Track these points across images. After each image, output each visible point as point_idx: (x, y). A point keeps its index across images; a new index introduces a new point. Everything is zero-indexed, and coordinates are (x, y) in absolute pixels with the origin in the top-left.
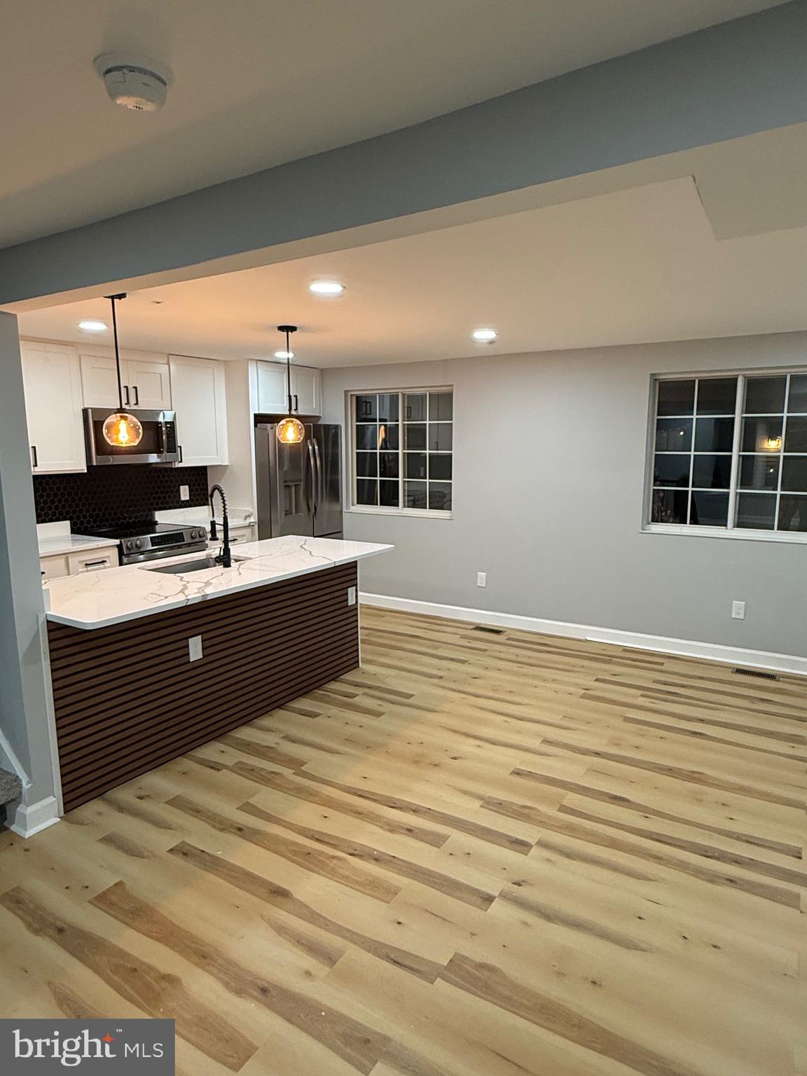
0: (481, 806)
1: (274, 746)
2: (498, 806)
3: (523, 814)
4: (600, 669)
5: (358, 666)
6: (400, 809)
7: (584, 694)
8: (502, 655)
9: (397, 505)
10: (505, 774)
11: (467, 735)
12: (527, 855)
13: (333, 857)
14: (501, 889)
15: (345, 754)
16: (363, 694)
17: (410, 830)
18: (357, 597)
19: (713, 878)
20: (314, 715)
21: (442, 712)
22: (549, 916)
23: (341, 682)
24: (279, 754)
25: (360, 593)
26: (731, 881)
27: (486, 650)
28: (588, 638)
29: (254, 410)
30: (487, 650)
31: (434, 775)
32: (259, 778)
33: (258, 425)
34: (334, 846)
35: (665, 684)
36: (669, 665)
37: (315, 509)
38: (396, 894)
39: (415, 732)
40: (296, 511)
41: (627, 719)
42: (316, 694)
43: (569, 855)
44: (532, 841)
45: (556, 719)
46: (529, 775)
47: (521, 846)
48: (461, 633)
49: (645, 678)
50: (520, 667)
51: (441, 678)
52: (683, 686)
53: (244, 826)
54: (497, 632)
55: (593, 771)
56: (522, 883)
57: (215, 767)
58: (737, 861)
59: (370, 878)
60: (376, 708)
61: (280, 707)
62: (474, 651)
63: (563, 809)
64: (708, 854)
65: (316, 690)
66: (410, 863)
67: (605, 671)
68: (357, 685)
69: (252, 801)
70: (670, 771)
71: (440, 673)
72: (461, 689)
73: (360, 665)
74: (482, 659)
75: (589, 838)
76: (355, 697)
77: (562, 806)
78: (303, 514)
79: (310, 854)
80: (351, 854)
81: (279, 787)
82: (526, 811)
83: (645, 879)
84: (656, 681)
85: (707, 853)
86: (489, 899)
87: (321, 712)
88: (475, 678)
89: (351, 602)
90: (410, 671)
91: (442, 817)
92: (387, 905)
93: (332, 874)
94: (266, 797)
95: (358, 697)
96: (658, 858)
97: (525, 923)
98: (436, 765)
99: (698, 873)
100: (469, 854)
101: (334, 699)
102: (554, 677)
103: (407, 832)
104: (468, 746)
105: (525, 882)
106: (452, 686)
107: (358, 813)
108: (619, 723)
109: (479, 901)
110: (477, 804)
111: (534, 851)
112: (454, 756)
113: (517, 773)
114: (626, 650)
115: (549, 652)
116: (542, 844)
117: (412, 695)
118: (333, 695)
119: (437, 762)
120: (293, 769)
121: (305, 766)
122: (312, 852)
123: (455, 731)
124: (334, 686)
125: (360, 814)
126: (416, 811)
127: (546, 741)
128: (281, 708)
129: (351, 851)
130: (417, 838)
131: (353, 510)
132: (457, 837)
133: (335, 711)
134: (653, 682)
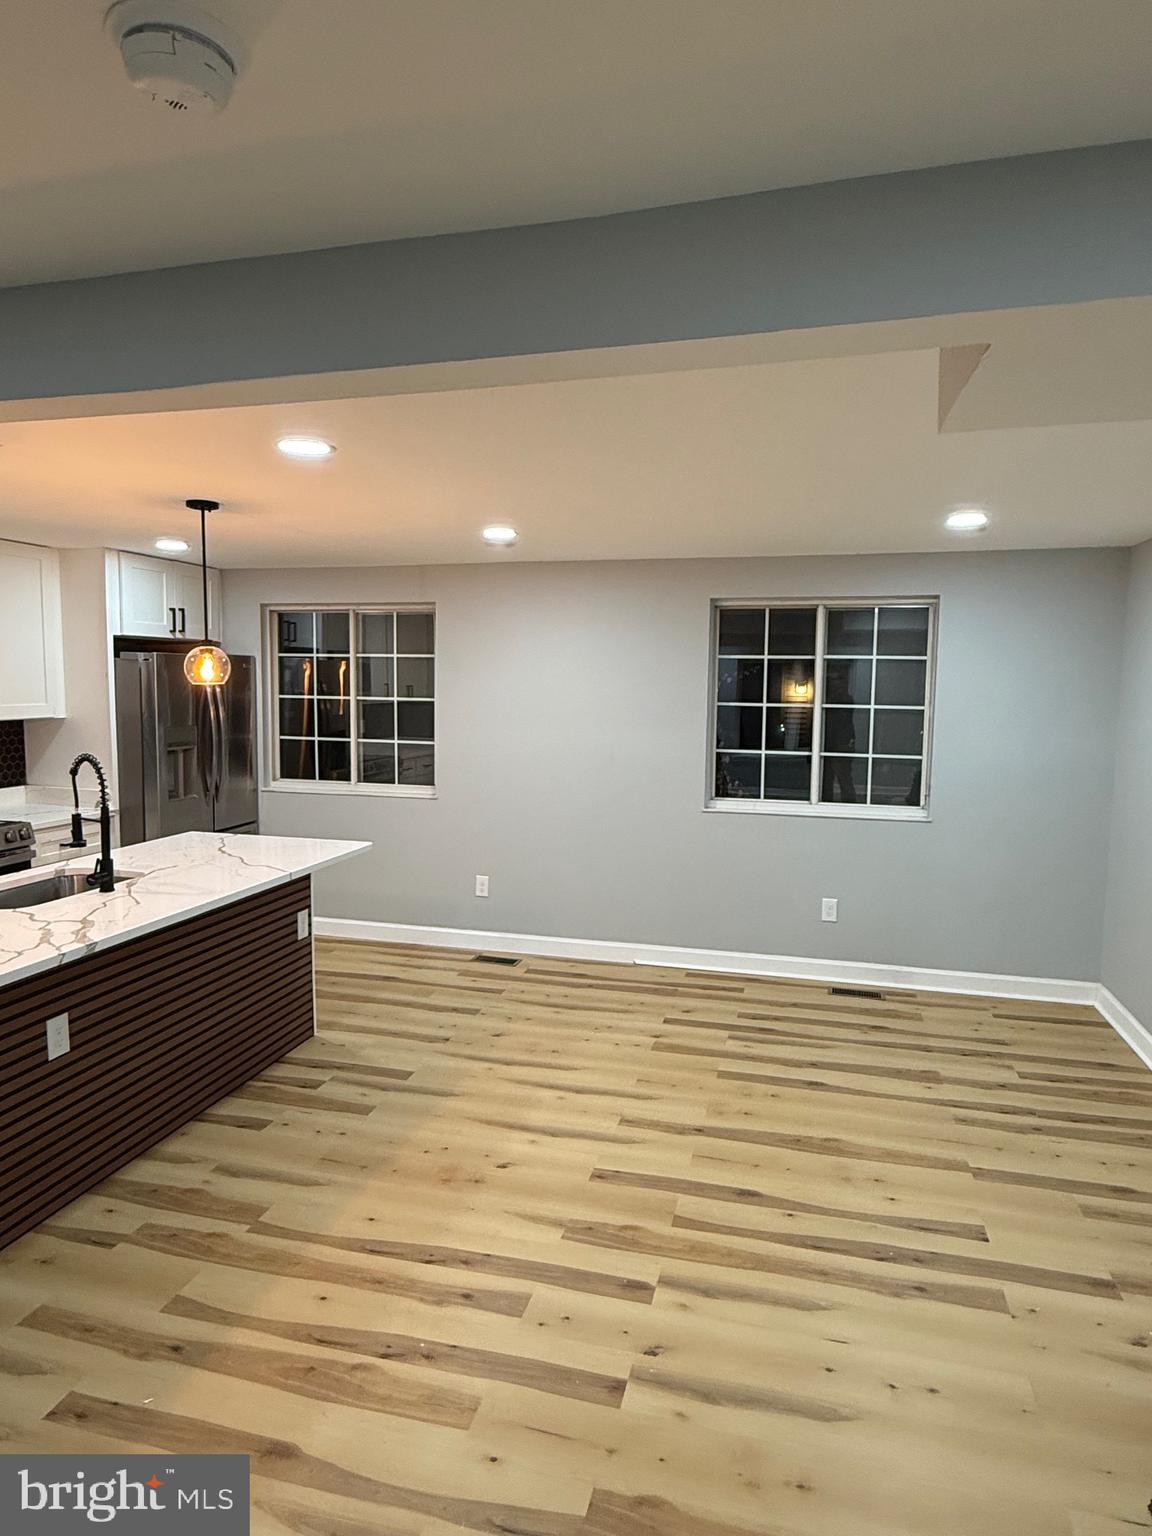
0: (562, 1237)
1: (201, 1187)
2: (587, 1233)
3: (626, 1239)
4: (667, 1006)
5: (313, 1035)
6: (442, 1262)
7: (656, 1043)
8: (525, 997)
9: (347, 778)
10: (583, 1179)
11: (511, 1127)
12: (650, 1303)
13: (356, 1367)
14: (630, 1365)
15: (329, 1184)
16: (332, 1079)
17: (467, 1296)
18: (310, 925)
19: (898, 1290)
20: (260, 1125)
21: (464, 1094)
22: (709, 1395)
23: (289, 1063)
24: (216, 1200)
25: (315, 919)
26: (921, 1289)
27: (500, 992)
28: (637, 962)
29: (114, 630)
30: (503, 991)
31: (479, 1198)
32: (189, 1250)
33: (122, 654)
34: (351, 1347)
35: (754, 1017)
36: (750, 992)
37: (217, 788)
38: (475, 1410)
39: (429, 1132)
40: (185, 790)
41: (722, 1075)
42: (252, 1089)
43: (709, 1292)
44: (653, 1281)
45: (630, 1086)
46: (616, 1176)
47: (636, 1290)
48: (458, 968)
49: (726, 1011)
50: (557, 1012)
51: (447, 1040)
52: (776, 1019)
53: (183, 1341)
54: (511, 962)
55: (701, 1157)
56: (657, 1351)
57: (104, 1241)
58: (918, 1259)
59: (426, 1392)
60: (360, 1100)
61: (193, 1118)
62: (487, 994)
63: (679, 1221)
64: (881, 1256)
65: (250, 1083)
66: (483, 1353)
67: (673, 1007)
68: (316, 1065)
69: (186, 1292)
70: (798, 1143)
71: (442, 1033)
72: (483, 1054)
73: (315, 1034)
74: (500, 1005)
75: (726, 1260)
76: (320, 1085)
77: (676, 1217)
78: (197, 794)
79: (312, 1369)
80: (385, 1356)
81: (227, 1259)
82: (629, 1234)
83: (817, 1310)
84: (740, 1016)
85: (881, 1254)
86: (618, 1387)
87: (270, 1118)
88: (498, 1036)
89: (302, 934)
90: (395, 1034)
91: (512, 1266)
92: (466, 1432)
93: (360, 1396)
94: (208, 1282)
95: (323, 1086)
96: (823, 1274)
97: (680, 1415)
98: (476, 1181)
99: (879, 1286)
100: (568, 1318)
101: (286, 1092)
102: (609, 1023)
103: (462, 1300)
104: (516, 1145)
105: (661, 1347)
106: (468, 1051)
107: (378, 1283)
108: (713, 1081)
109: (604, 1395)
110: (555, 1235)
111: (661, 1295)
112: (501, 1162)
113: (599, 1176)
114: (690, 974)
115: (590, 986)
116: (666, 1282)
117: (411, 1073)
118: (282, 1087)
119: (477, 1176)
120: (247, 1224)
121: (265, 1215)
122: (315, 1366)
123: (489, 1123)
124: (281, 1071)
125: (380, 1282)
126: (467, 1261)
127: (625, 1121)
128: (196, 1120)
129: (383, 1350)
130: (481, 1307)
131: (275, 788)
132: (543, 1293)
133: (291, 1113)
134: (739, 1017)
